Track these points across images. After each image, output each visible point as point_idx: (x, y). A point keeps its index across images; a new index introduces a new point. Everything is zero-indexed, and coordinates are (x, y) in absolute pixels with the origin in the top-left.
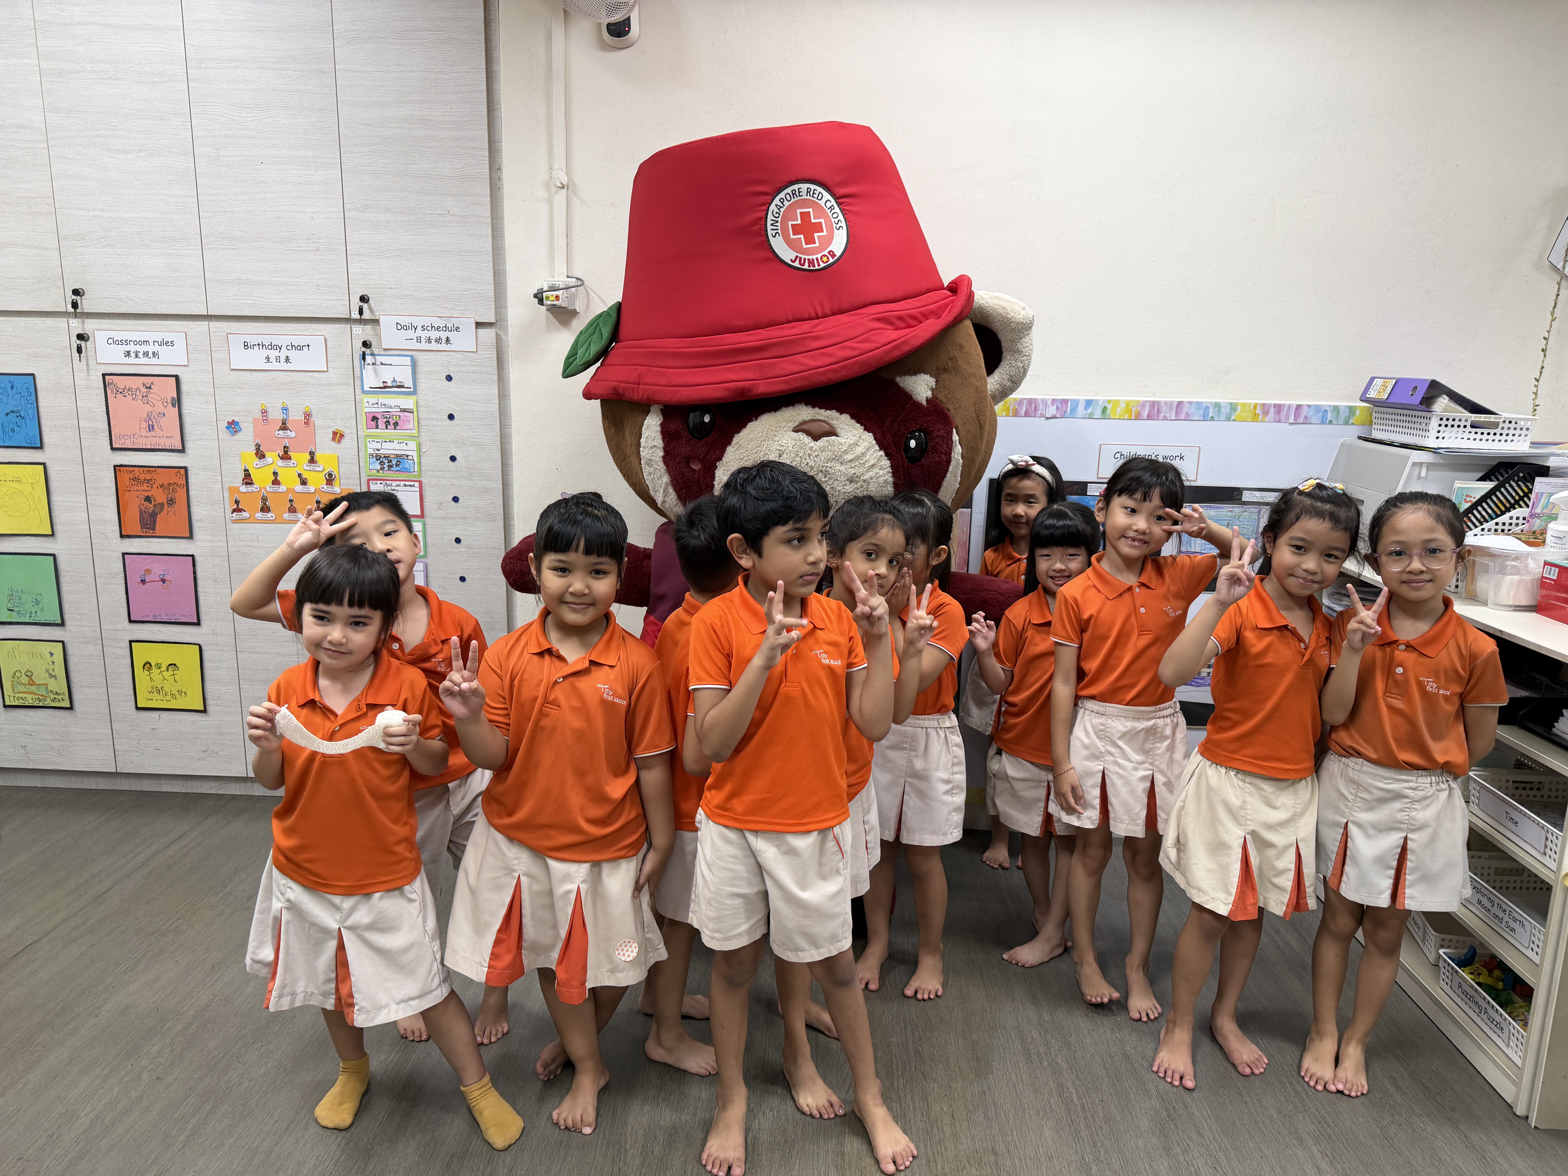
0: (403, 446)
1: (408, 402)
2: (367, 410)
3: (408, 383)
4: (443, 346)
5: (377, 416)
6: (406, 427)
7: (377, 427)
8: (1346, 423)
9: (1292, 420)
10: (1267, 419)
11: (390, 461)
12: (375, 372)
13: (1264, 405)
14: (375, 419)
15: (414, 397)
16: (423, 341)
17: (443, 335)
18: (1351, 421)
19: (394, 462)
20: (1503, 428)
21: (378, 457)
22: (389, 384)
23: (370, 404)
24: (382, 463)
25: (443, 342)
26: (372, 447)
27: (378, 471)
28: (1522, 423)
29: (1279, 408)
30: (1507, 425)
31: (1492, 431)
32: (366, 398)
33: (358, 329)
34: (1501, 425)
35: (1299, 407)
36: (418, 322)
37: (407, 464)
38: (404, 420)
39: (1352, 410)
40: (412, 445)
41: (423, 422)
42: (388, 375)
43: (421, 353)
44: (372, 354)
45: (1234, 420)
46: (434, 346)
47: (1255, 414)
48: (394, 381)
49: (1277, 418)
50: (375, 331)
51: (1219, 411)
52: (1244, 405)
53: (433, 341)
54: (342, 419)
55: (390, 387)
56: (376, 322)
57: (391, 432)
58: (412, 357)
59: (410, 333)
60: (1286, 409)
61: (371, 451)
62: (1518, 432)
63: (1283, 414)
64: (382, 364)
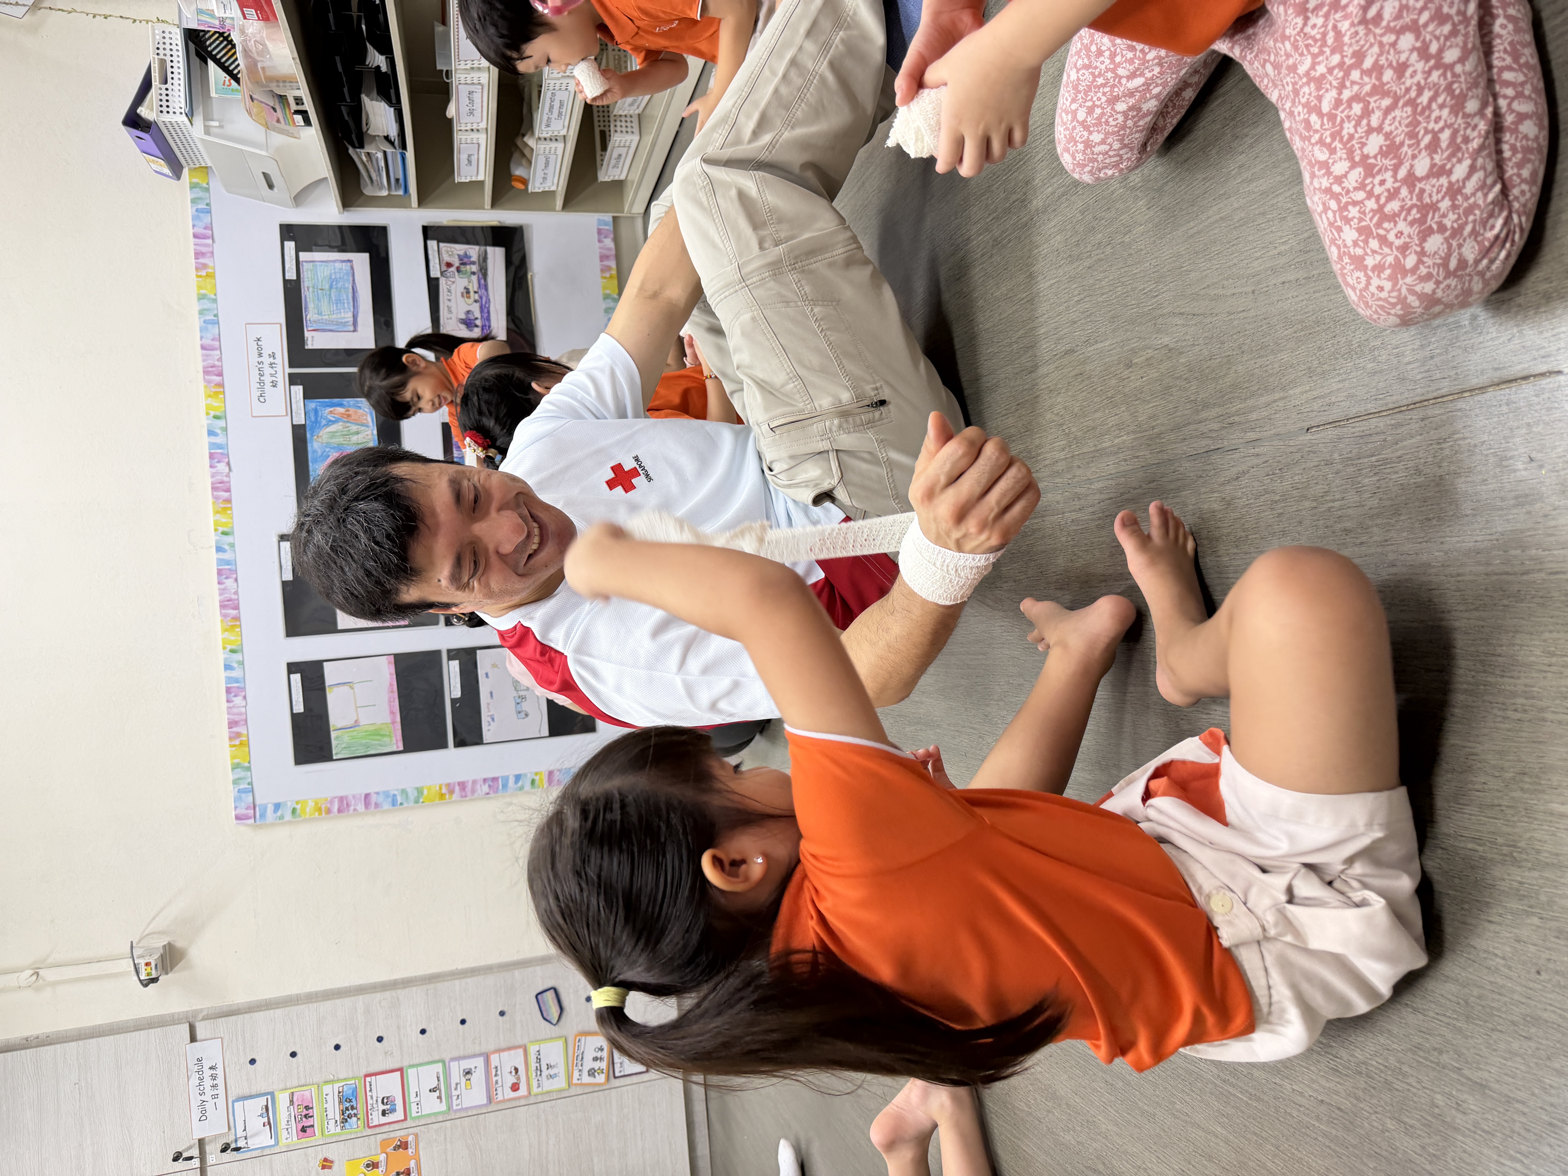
0: (330, 1098)
1: (283, 1100)
2: (295, 1138)
3: (262, 1101)
4: (220, 1072)
5: (300, 1127)
6: (309, 1098)
7: (312, 1126)
8: (207, 190)
9: (210, 241)
10: (211, 264)
11: (347, 1109)
12: (253, 1136)
13: (197, 269)
14: (304, 1130)
15: (276, 1094)
16: (216, 1092)
17: (207, 1073)
18: (205, 185)
19: (348, 1105)
20: (165, 55)
21: (344, 1121)
22: (266, 1120)
23: (288, 1136)
24: (350, 1116)
25: (214, 1072)
26: (333, 1129)
27: (359, 1119)
28: (158, 37)
29: (198, 255)
30: (161, 52)
31: (169, 64)
32: (283, 1142)
33: (211, 1159)
34: (162, 56)
35: (195, 236)
36: (195, 1101)
37: (348, 1092)
38: (302, 1101)
39: (193, 186)
40: (327, 1089)
41: (302, 1082)
42: (256, 1123)
43: (229, 1092)
44: (236, 1141)
45: (215, 295)
46: (220, 1081)
47: (207, 275)
48: (261, 1115)
49: (209, 255)
50: (211, 1141)
51: (207, 310)
52: (199, 287)
53: (215, 1082)
54: (308, 1162)
55: (269, 1119)
56: (201, 1143)
57: (316, 1112)
58: (233, 1102)
59: (209, 1106)
60: (198, 248)
61: (338, 1129)
62: (167, 41)
63: (204, 249)
64: (245, 1130)
